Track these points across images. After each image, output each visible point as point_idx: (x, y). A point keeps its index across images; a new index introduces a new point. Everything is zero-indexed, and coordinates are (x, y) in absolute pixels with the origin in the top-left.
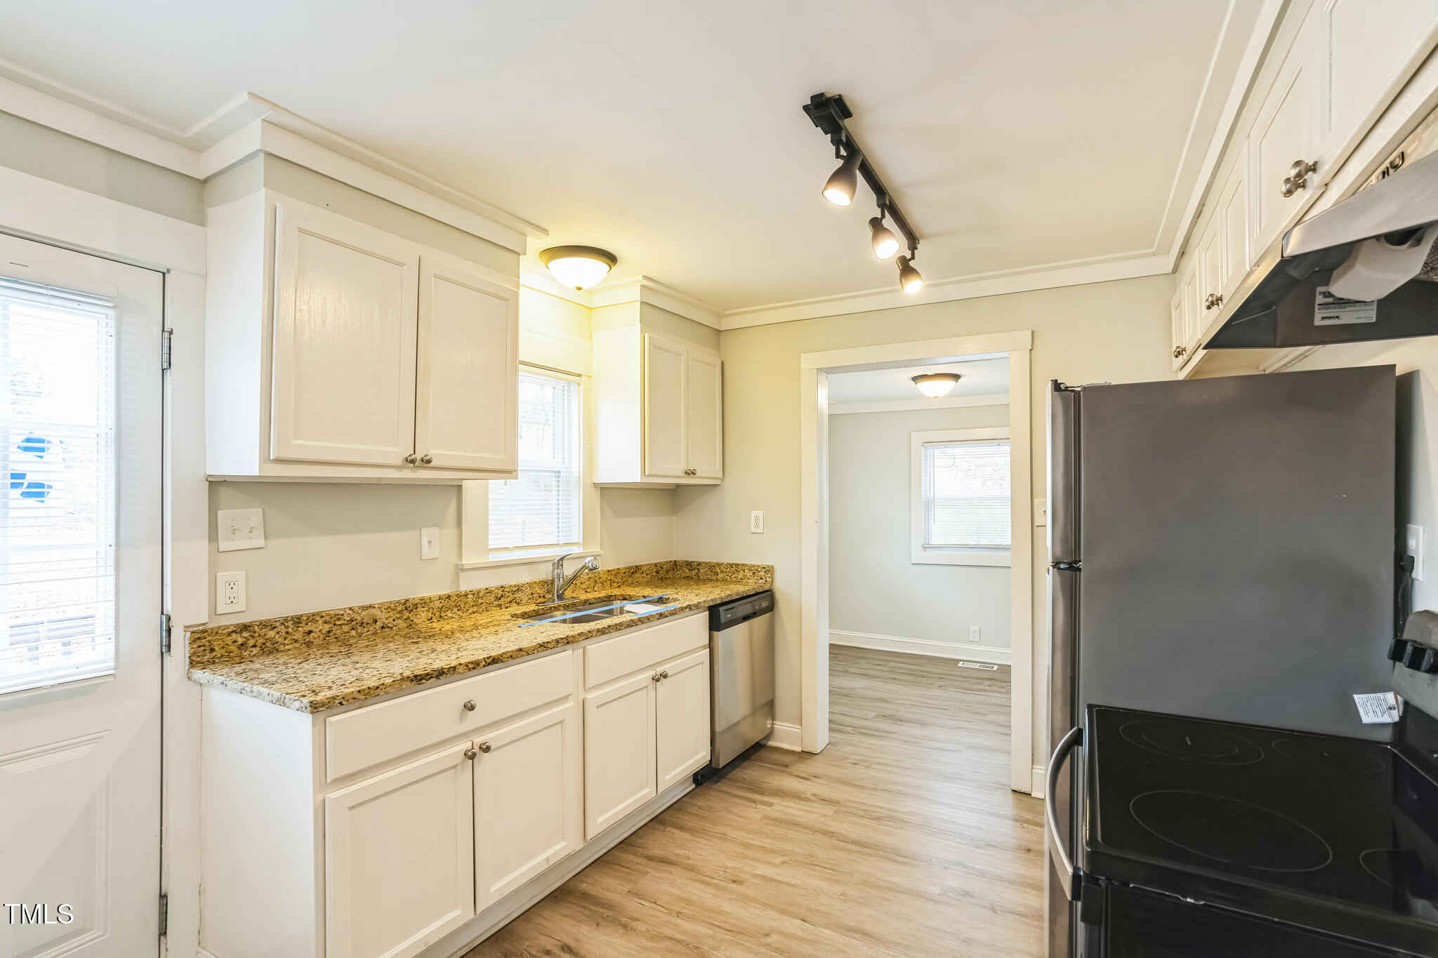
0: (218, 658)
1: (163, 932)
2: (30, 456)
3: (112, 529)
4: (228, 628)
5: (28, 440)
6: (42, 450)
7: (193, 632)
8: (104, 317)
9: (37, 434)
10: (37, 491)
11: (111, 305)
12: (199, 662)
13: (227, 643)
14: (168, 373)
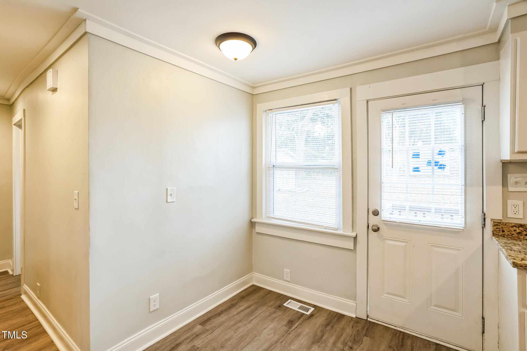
0: (506, 235)
1: (483, 332)
2: (440, 156)
3: (463, 179)
4: (512, 224)
5: (440, 151)
6: (444, 154)
7: (494, 222)
8: (460, 108)
9: (442, 149)
10: (442, 167)
11: (462, 103)
12: (496, 234)
13: (511, 230)
14: (484, 122)
